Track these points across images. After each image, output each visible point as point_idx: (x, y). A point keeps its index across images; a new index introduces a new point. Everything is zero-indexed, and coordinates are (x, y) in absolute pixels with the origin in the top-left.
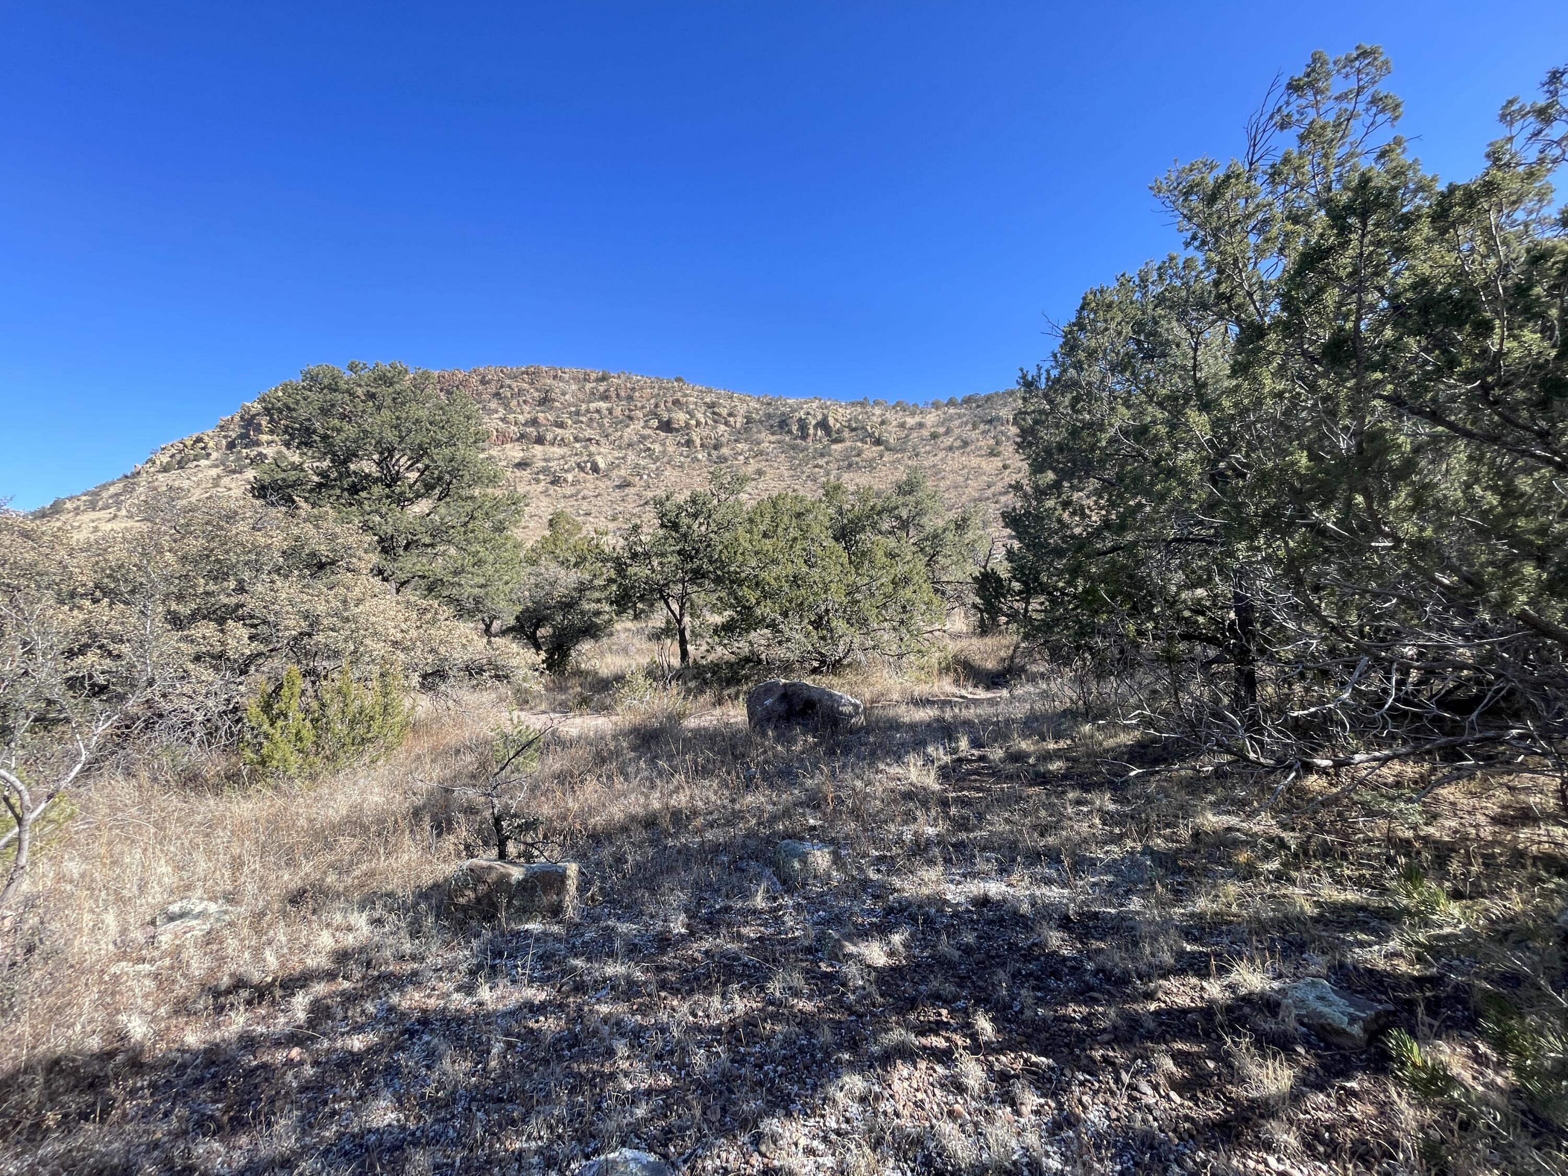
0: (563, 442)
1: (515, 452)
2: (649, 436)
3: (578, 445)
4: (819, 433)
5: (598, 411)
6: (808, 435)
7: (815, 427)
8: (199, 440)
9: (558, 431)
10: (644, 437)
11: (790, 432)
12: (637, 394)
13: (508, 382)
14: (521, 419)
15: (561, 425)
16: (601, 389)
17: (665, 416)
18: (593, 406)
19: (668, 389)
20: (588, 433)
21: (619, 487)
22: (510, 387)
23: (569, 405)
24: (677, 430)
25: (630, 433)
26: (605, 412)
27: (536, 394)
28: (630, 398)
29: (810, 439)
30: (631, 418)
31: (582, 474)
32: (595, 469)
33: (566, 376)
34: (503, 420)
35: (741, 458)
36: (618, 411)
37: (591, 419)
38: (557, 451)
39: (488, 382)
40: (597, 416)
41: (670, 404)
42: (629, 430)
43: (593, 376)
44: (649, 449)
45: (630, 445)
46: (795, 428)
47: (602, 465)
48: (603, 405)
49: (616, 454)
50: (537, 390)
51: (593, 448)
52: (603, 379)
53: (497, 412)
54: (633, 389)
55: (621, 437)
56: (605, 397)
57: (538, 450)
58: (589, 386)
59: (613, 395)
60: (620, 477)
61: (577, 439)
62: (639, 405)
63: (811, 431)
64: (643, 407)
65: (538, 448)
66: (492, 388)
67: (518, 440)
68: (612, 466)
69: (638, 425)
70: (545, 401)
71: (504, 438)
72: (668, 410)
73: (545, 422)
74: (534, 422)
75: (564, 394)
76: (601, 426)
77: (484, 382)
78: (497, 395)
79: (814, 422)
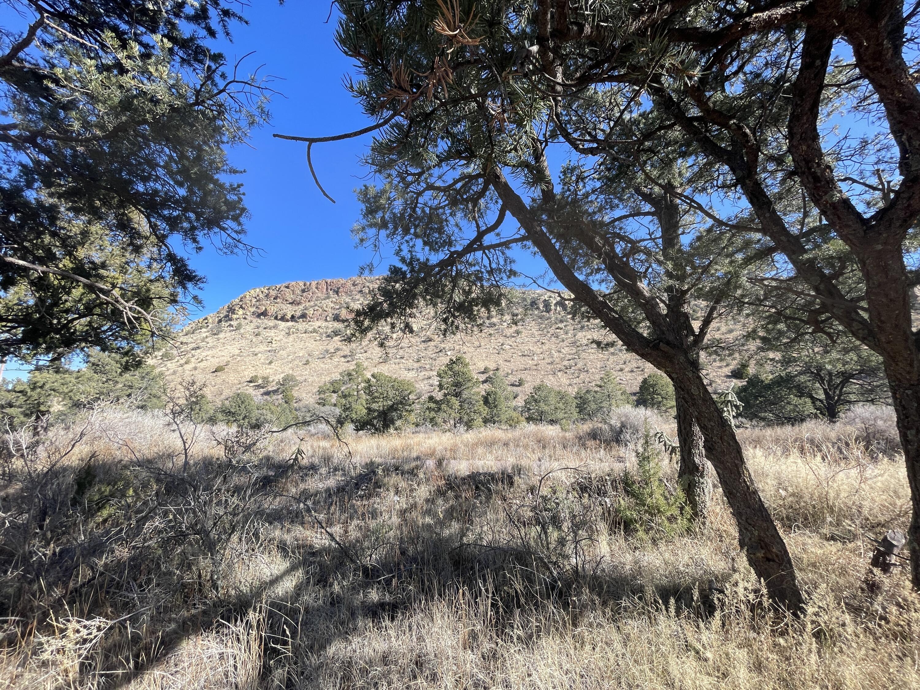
4: (558, 308)
6: (550, 310)
7: (556, 305)
11: (538, 308)
13: (368, 284)
21: (424, 342)
29: (552, 313)
35: (505, 324)
46: (541, 306)
47: (415, 329)
49: (425, 322)
60: (425, 336)
63: (553, 307)
66: (359, 288)
68: (422, 329)
77: (354, 285)
78: (361, 291)
79: (554, 302)
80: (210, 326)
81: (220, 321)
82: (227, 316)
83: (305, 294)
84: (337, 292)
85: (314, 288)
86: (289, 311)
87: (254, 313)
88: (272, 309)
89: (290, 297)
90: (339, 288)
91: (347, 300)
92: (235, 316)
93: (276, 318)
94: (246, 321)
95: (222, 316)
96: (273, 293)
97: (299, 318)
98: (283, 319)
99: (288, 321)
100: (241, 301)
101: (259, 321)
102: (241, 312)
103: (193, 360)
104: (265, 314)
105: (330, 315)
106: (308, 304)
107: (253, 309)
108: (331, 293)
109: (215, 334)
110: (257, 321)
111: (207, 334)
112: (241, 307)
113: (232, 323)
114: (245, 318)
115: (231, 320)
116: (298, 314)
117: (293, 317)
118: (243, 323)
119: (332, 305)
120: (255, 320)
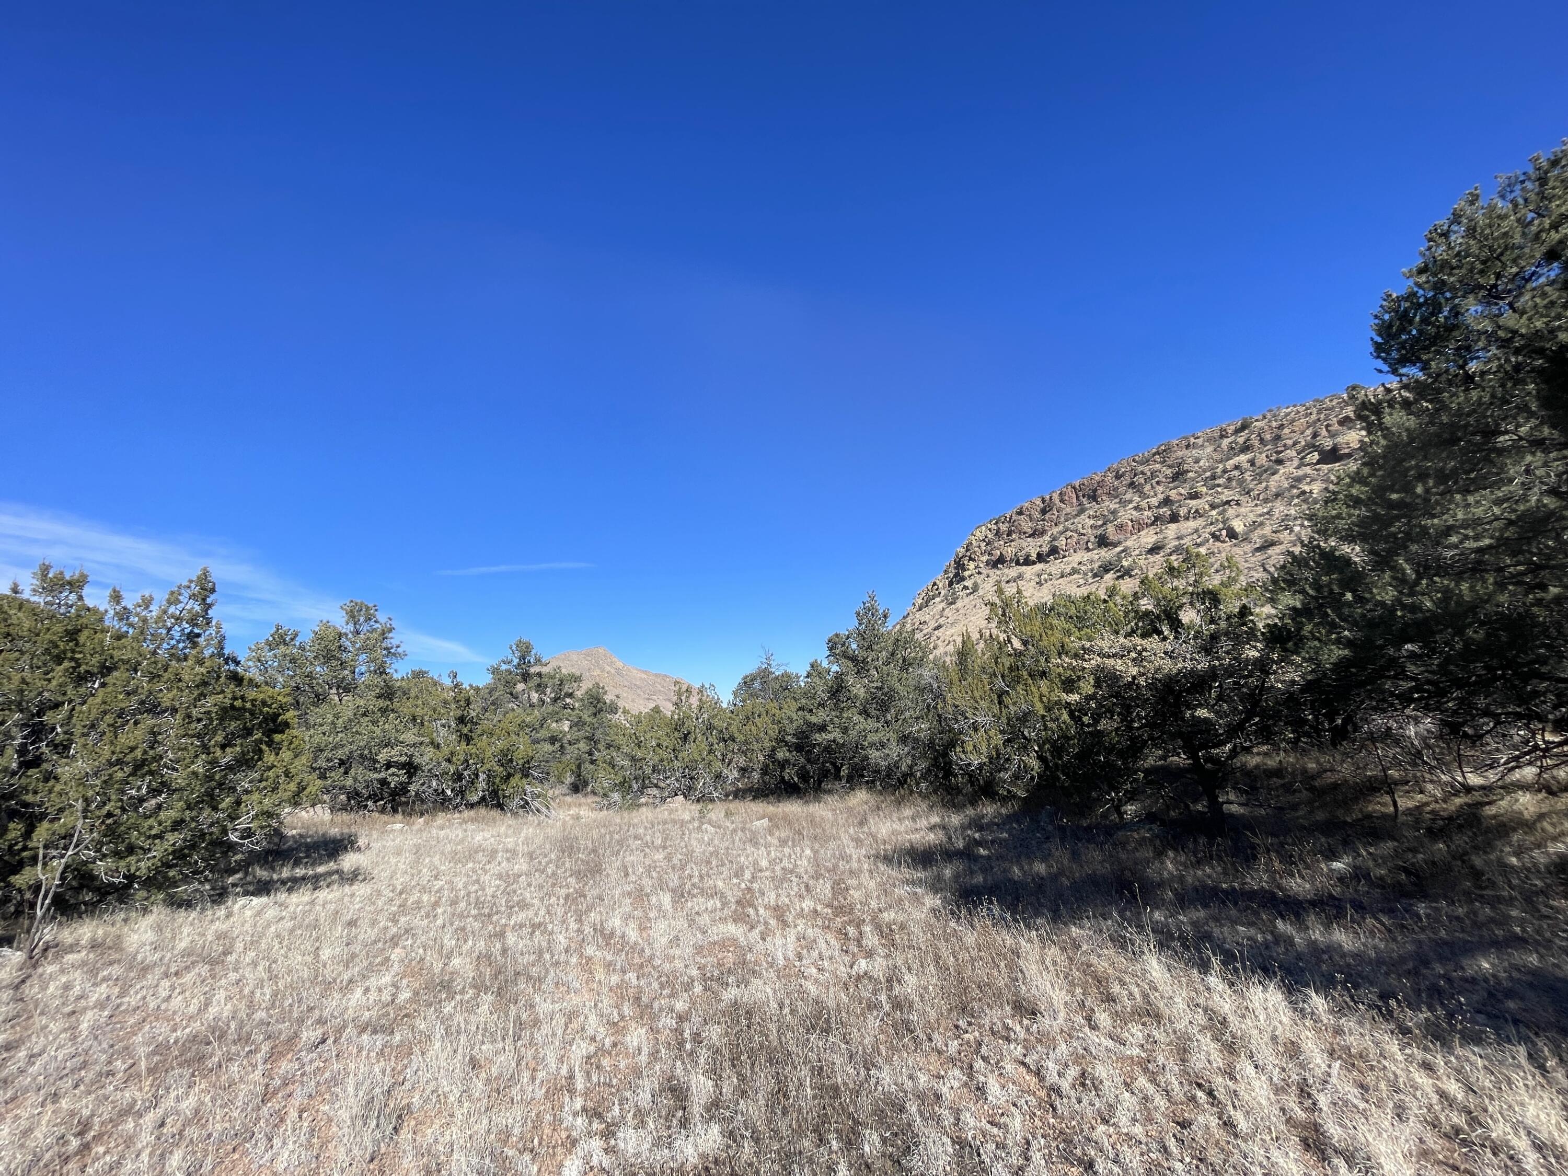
0: (1198, 514)
1: (1148, 538)
2: (1305, 476)
3: (1214, 513)
5: (1237, 467)
8: (935, 584)
9: (1193, 503)
10: (1299, 480)
12: (1286, 431)
13: (1140, 468)
14: (1154, 501)
15: (1195, 496)
16: (1241, 440)
17: (1328, 444)
18: (1230, 464)
19: (1332, 409)
20: (1226, 495)
21: (1260, 549)
22: (1142, 473)
23: (1205, 471)
24: (1349, 456)
25: (1278, 481)
26: (1246, 465)
27: (1169, 472)
28: (1278, 438)
30: (1280, 462)
31: (1218, 544)
32: (1232, 534)
33: (1200, 441)
34: (1136, 508)
36: (1262, 460)
37: (1229, 480)
38: (1192, 524)
39: (1122, 476)
40: (1236, 473)
41: (1336, 427)
42: (1276, 477)
43: (1231, 429)
44: (1304, 493)
45: (1277, 495)
47: (1238, 526)
48: (1243, 458)
49: (1260, 510)
50: (1169, 467)
51: (1231, 512)
52: (1243, 427)
53: (1131, 502)
54: (1281, 427)
55: (1266, 488)
56: (1246, 448)
57: (1172, 530)
58: (1225, 442)
59: (1256, 443)
60: (1263, 536)
61: (1213, 507)
62: (1290, 442)
64: (1295, 444)
65: (1173, 526)
66: (1126, 480)
67: (1153, 524)
68: (1255, 526)
69: (1289, 468)
70: (1178, 476)
71: (1139, 526)
72: (1332, 435)
73: (1178, 498)
74: (1167, 501)
75: (1197, 461)
76: (1241, 482)
78: (1132, 485)
80: (943, 593)
81: (951, 584)
82: (957, 575)
83: (1047, 516)
84: (1094, 498)
85: (1057, 501)
86: (1032, 547)
87: (988, 563)
88: (1009, 552)
89: (1027, 526)
90: (1095, 491)
91: (1113, 506)
92: (966, 574)
93: (1018, 563)
94: (982, 576)
95: (951, 575)
96: (1004, 527)
97: (1048, 555)
98: (1028, 562)
99: (1034, 563)
100: (967, 550)
101: (998, 572)
102: (972, 565)
103: (939, 642)
104: (1001, 560)
105: (1092, 539)
106: (1055, 530)
107: (985, 558)
108: (1085, 501)
109: (951, 603)
110: (995, 574)
111: (943, 605)
112: (971, 559)
113: (966, 583)
114: (979, 573)
115: (963, 579)
116: (1046, 549)
117: (1039, 555)
118: (979, 581)
119: (1092, 522)
120: (991, 572)
